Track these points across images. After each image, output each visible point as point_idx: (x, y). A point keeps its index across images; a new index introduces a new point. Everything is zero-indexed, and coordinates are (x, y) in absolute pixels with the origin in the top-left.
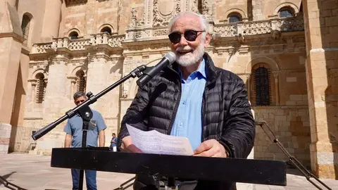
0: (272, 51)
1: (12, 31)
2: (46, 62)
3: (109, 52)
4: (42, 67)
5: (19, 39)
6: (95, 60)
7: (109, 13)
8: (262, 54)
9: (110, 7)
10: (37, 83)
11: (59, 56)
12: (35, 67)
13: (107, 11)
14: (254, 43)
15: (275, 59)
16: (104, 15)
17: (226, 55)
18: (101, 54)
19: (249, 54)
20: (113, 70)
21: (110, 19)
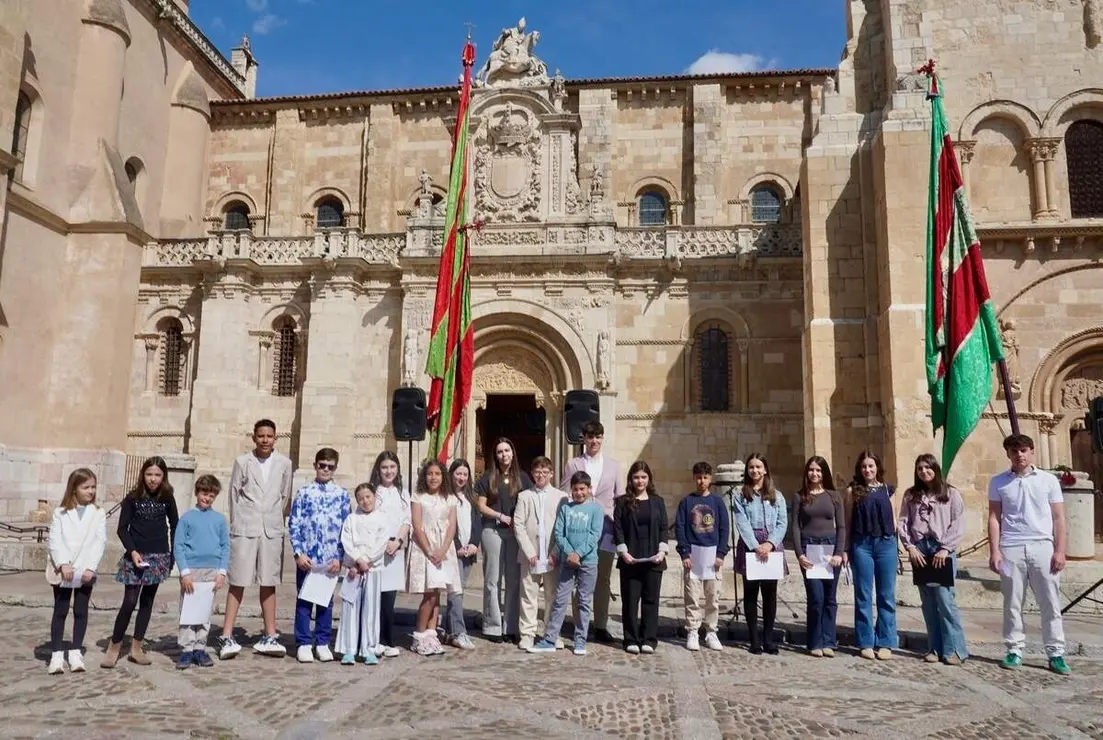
0: (736, 297)
1: (122, 217)
2: (187, 290)
4: (174, 300)
6: (329, 293)
7: (335, 160)
8: (717, 300)
9: (338, 143)
10: (160, 344)
11: (229, 279)
12: (155, 302)
13: (332, 152)
14: (700, 275)
15: (742, 312)
16: (324, 164)
17: (640, 299)
18: (343, 279)
19: (685, 301)
20: (370, 318)
21: (339, 175)
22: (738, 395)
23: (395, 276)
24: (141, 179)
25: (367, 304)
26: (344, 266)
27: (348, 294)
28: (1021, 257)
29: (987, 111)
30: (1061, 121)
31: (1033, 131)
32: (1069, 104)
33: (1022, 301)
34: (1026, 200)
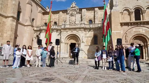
0: (98, 32)
1: (31, 24)
2: (39, 32)
3: (57, 30)
4: (38, 33)
5: (33, 26)
6: (53, 32)
7: (56, 18)
8: (96, 32)
9: (56, 16)
10: (36, 38)
11: (43, 31)
12: (36, 34)
13: (56, 17)
14: (94, 29)
15: (99, 33)
16: (55, 18)
17: (87, 32)
19: (93, 32)
20: (58, 35)
21: (56, 20)
22: (98, 43)
23: (60, 30)
24: (34, 21)
25: (58, 33)
26: (55, 29)
27: (55, 32)
28: (128, 25)
29: (125, 9)
30: (134, 9)
31: (130, 11)
32: (135, 7)
33: (129, 31)
34: (130, 19)
